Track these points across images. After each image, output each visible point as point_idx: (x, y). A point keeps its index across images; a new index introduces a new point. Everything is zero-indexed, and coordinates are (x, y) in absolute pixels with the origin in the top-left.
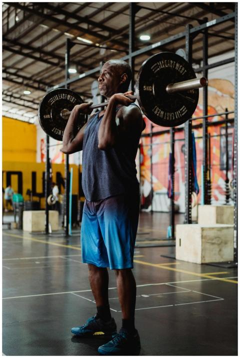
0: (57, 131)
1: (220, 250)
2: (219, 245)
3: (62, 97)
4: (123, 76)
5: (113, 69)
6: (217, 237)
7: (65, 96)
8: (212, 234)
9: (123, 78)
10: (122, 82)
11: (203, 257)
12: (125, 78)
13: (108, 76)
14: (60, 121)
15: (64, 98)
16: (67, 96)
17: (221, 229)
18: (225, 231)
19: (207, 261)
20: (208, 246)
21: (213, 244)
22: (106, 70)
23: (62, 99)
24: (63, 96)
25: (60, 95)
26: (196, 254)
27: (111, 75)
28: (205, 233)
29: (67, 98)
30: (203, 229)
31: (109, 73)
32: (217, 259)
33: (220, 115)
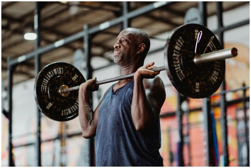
0: (66, 111)
3: (49, 77)
4: (141, 46)
5: (131, 37)
7: (51, 73)
9: (140, 48)
10: (139, 52)
12: (143, 48)
13: (125, 43)
14: (63, 101)
15: (52, 76)
16: (53, 71)
22: (123, 38)
23: (51, 78)
24: (50, 75)
25: (47, 76)
27: (128, 43)
29: (54, 74)
31: (126, 40)
33: (235, 91)
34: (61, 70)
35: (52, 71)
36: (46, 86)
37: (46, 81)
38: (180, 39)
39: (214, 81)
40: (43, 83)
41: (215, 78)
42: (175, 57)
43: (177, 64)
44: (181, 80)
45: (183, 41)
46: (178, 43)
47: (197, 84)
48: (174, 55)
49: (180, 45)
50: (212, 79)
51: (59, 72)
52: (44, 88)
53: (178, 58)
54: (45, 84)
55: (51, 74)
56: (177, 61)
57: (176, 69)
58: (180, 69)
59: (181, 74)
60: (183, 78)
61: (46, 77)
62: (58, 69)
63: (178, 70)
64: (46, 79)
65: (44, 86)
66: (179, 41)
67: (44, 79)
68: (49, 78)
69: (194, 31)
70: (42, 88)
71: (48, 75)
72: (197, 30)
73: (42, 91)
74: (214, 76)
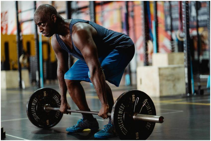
1: (174, 86)
2: (173, 81)
6: (172, 75)
8: (167, 72)
11: (161, 91)
17: (174, 68)
18: (177, 70)
19: (165, 94)
20: (164, 82)
21: (168, 80)
26: (155, 89)
28: (162, 72)
30: (160, 69)
32: (172, 92)
34: (36, 100)
35: (32, 106)
36: (37, 117)
37: (35, 114)
38: (122, 105)
39: (149, 128)
40: (34, 117)
41: (150, 125)
42: (120, 119)
43: (121, 124)
44: (125, 134)
45: (124, 106)
46: (121, 108)
47: (137, 133)
48: (119, 118)
49: (122, 109)
50: (147, 126)
51: (35, 102)
52: (37, 119)
53: (122, 119)
54: (36, 116)
55: (33, 108)
56: (121, 122)
57: (121, 128)
58: (123, 127)
59: (125, 130)
60: (126, 133)
61: (32, 112)
62: (34, 101)
63: (122, 128)
64: (33, 113)
65: (36, 118)
66: (121, 107)
67: (33, 114)
68: (34, 111)
69: (132, 96)
70: (36, 120)
71: (32, 110)
72: (134, 94)
73: (37, 121)
74: (148, 124)
